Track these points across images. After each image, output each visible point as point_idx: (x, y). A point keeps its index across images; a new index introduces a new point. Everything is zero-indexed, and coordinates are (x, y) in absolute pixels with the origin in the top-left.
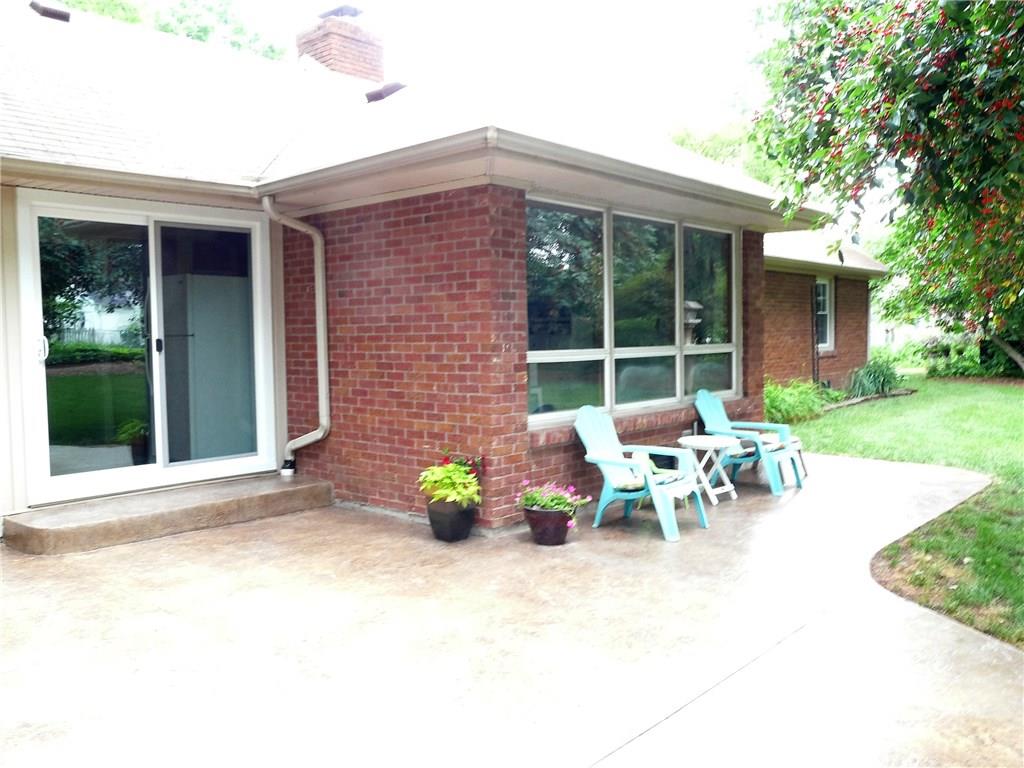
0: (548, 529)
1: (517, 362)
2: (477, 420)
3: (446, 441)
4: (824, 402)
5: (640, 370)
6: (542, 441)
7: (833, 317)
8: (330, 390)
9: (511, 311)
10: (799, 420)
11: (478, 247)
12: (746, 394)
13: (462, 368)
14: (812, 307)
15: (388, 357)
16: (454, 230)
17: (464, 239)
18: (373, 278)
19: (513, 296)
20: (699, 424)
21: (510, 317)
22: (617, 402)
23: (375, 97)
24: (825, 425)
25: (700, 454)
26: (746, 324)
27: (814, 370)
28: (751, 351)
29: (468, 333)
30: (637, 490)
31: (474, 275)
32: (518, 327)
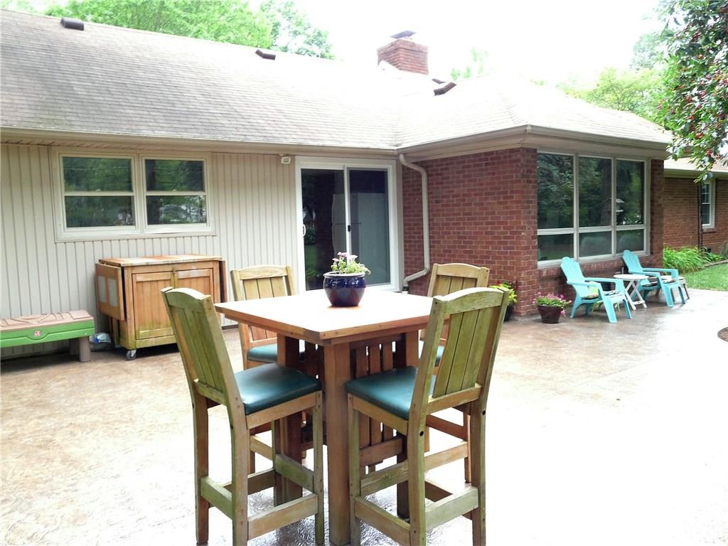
0: (550, 316)
1: (533, 234)
2: (513, 263)
3: (496, 274)
4: (705, 261)
5: (592, 239)
6: (544, 274)
7: (714, 206)
8: (430, 250)
9: (530, 209)
10: (687, 271)
11: (514, 178)
12: (652, 253)
13: (505, 238)
14: (698, 200)
15: (464, 233)
16: (501, 170)
17: (507, 174)
18: (455, 193)
19: (531, 202)
20: (624, 269)
21: (530, 212)
22: (580, 256)
23: (439, 92)
24: (704, 274)
25: (626, 283)
26: (652, 213)
27: (699, 241)
28: (655, 228)
29: (509, 221)
30: (594, 298)
31: (512, 192)
32: (533, 217)
